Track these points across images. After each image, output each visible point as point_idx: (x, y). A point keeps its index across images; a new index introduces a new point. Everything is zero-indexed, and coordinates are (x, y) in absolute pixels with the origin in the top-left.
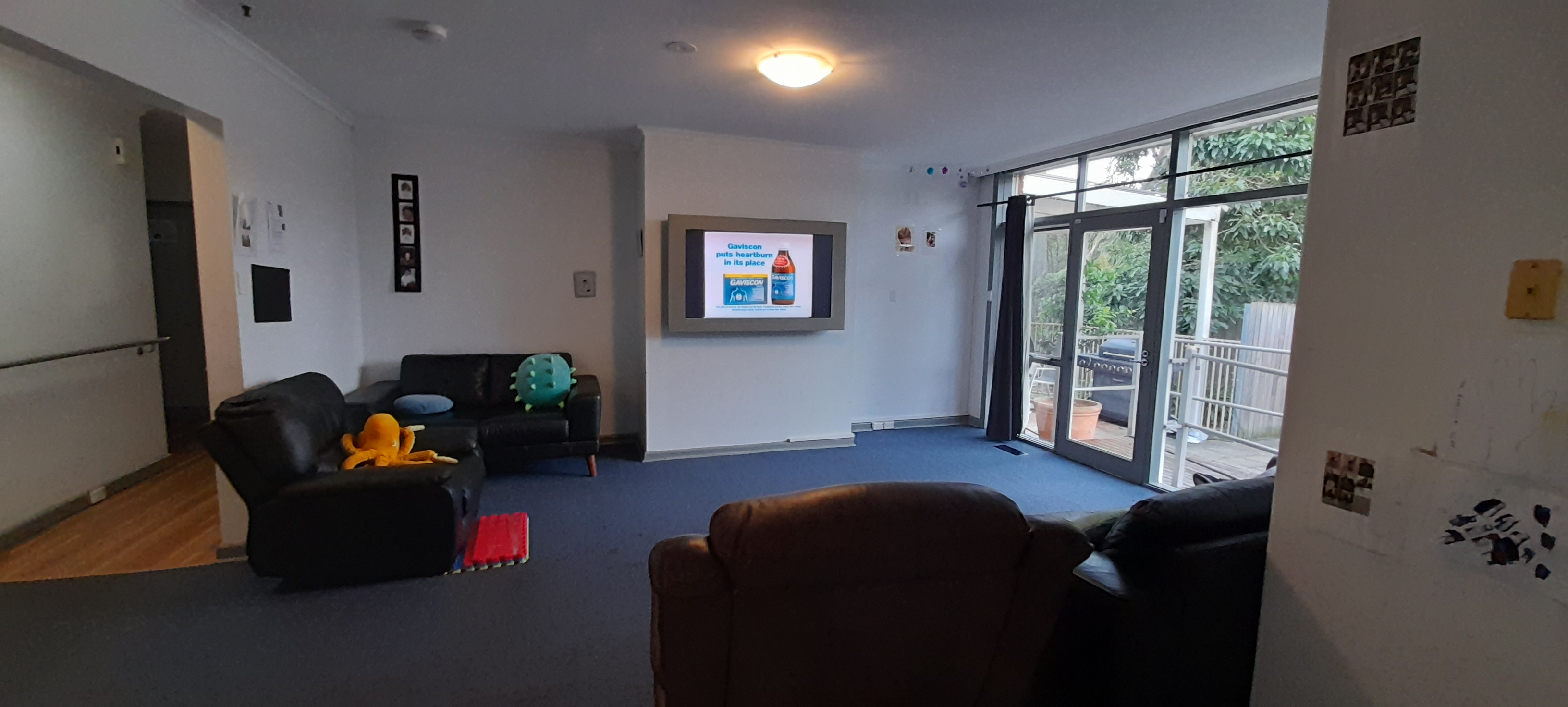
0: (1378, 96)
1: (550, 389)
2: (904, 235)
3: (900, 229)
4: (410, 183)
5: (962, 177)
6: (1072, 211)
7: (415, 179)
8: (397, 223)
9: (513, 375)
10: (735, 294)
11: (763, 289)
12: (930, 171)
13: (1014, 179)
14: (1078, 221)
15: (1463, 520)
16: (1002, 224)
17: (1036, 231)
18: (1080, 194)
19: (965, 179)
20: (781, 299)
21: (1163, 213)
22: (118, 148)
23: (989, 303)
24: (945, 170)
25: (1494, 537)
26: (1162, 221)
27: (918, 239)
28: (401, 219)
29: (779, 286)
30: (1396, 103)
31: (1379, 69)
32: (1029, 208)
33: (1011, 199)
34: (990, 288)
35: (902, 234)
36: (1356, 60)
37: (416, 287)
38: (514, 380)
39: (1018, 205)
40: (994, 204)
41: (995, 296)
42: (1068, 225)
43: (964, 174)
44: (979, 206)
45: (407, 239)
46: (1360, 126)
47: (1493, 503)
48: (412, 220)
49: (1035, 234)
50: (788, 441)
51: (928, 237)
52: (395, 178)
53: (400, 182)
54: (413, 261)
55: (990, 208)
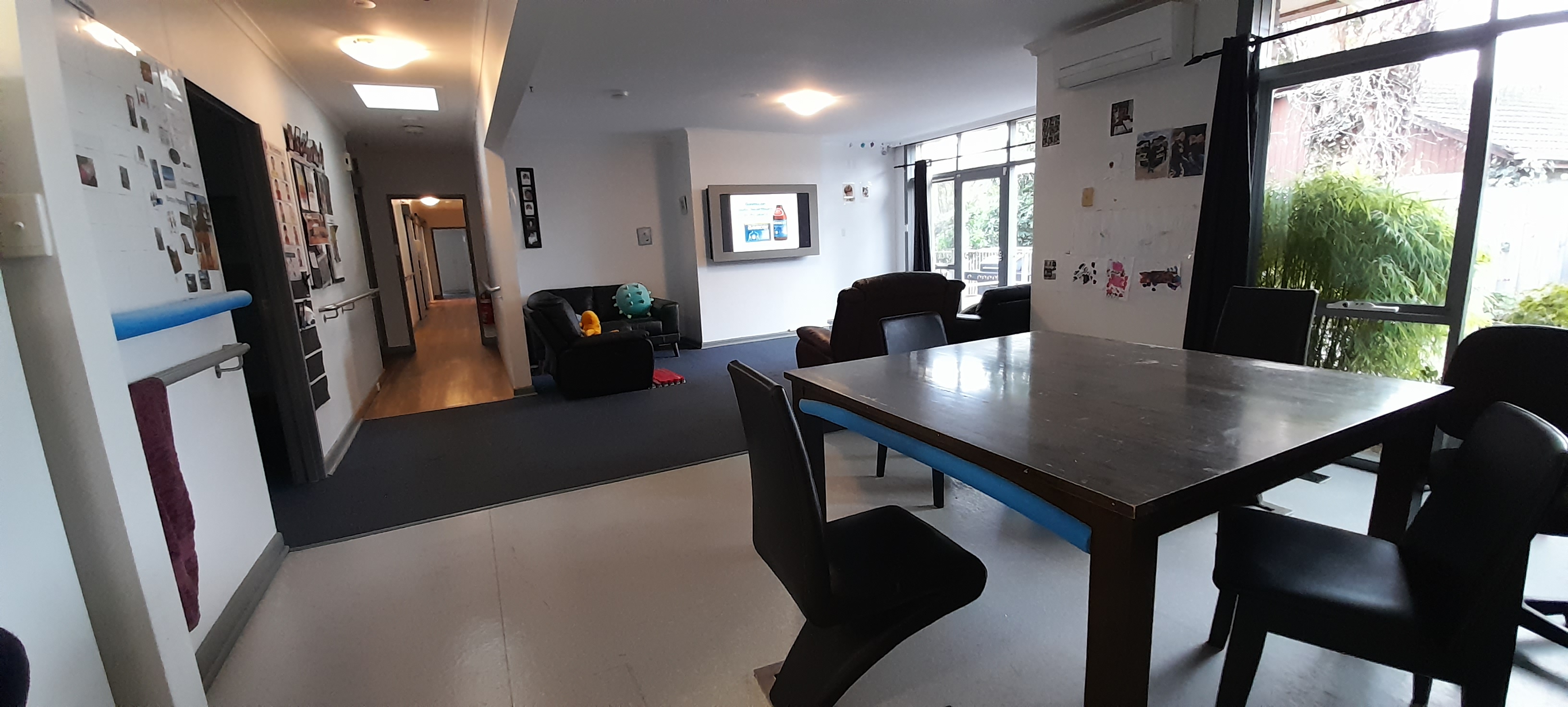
0: (1050, 134)
1: (642, 304)
2: (848, 190)
3: (845, 186)
4: (528, 173)
5: (883, 148)
6: (955, 170)
7: (531, 171)
8: (522, 201)
9: (614, 298)
10: (751, 235)
11: (768, 231)
12: (863, 145)
13: (916, 148)
14: (959, 176)
15: (1077, 272)
16: (911, 179)
17: (933, 182)
18: (959, 158)
19: (885, 150)
20: (779, 238)
21: (1005, 169)
22: (347, 160)
23: (906, 234)
24: (872, 145)
25: (1083, 275)
26: (1004, 174)
27: (857, 191)
28: (525, 198)
29: (779, 228)
30: (1055, 137)
31: (1050, 124)
32: (928, 168)
33: (916, 162)
34: (906, 222)
35: (847, 190)
36: (1045, 120)
37: (538, 245)
38: (615, 301)
39: (921, 167)
40: (905, 166)
41: (910, 228)
42: (953, 178)
43: (885, 146)
44: (895, 167)
45: (529, 212)
46: (1047, 144)
47: (1083, 265)
48: (532, 199)
49: (933, 184)
50: (789, 331)
51: (863, 191)
52: (519, 171)
53: (522, 173)
54: (534, 227)
55: (902, 168)
